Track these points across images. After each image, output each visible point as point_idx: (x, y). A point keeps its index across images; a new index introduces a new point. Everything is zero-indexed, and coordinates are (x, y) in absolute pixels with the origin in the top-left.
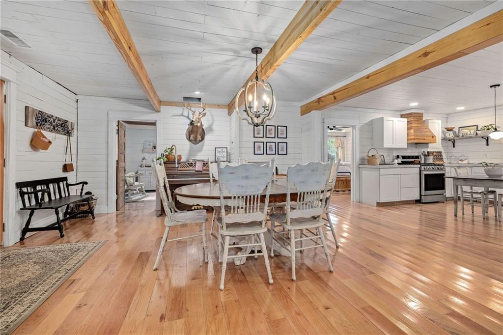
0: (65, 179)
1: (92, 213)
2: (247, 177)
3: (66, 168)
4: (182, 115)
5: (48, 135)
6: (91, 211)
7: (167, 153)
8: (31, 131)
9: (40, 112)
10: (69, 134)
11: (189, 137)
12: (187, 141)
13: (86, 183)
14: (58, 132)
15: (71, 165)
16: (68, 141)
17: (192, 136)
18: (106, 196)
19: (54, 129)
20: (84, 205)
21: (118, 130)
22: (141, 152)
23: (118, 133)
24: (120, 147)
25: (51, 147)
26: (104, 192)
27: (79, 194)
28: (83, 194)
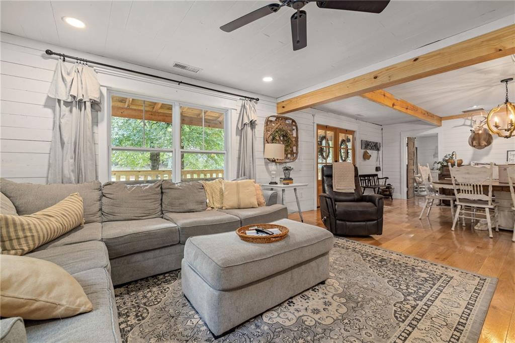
0: (377, 175)
1: (391, 196)
2: (468, 173)
3: (378, 169)
4: (464, 125)
5: (369, 152)
6: (390, 195)
7: (447, 158)
8: (363, 151)
9: (366, 141)
10: (378, 150)
11: (472, 143)
12: (470, 146)
13: (388, 178)
14: (373, 149)
15: (379, 167)
16: (378, 153)
17: (474, 142)
18: (399, 188)
19: (372, 149)
20: (387, 191)
21: (408, 144)
22: (433, 157)
23: (407, 146)
24: (410, 155)
25: (371, 158)
26: (399, 185)
27: (384, 184)
28: (386, 184)
